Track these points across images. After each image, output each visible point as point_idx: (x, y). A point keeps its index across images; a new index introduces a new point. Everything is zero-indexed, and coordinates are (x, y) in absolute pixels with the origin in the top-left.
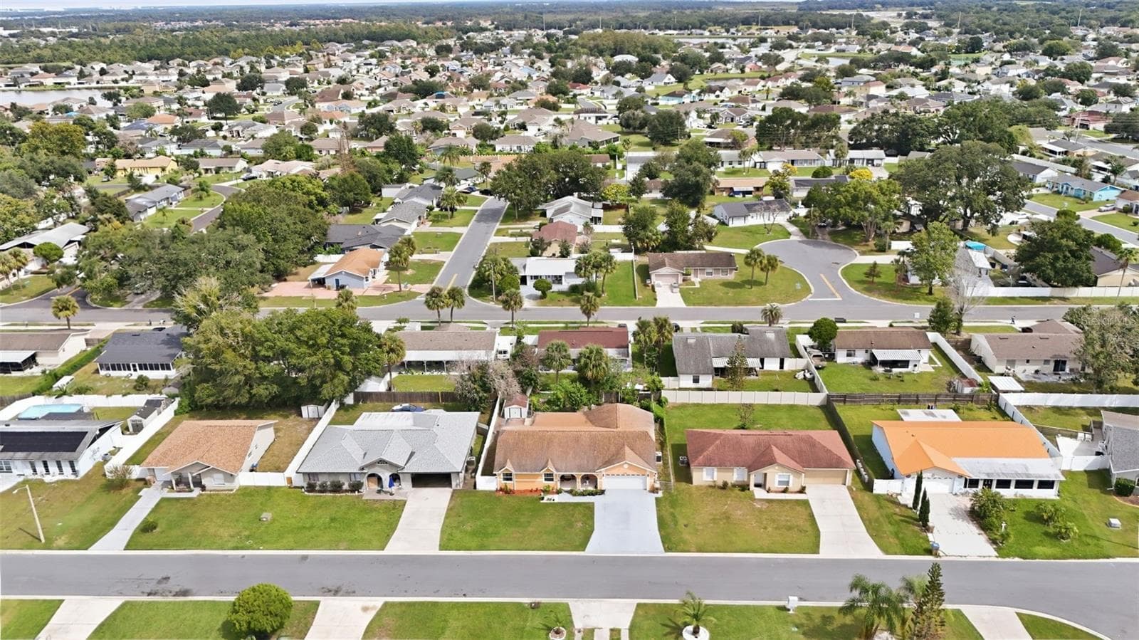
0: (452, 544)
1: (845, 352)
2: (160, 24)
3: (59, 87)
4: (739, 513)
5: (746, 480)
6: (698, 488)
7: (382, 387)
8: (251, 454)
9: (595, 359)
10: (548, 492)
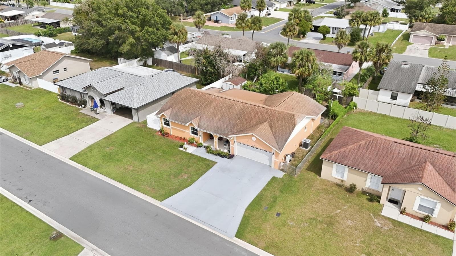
4: (349, 223)
5: (380, 190)
7: (173, 58)
8: (57, 71)
9: (302, 60)
10: (190, 143)
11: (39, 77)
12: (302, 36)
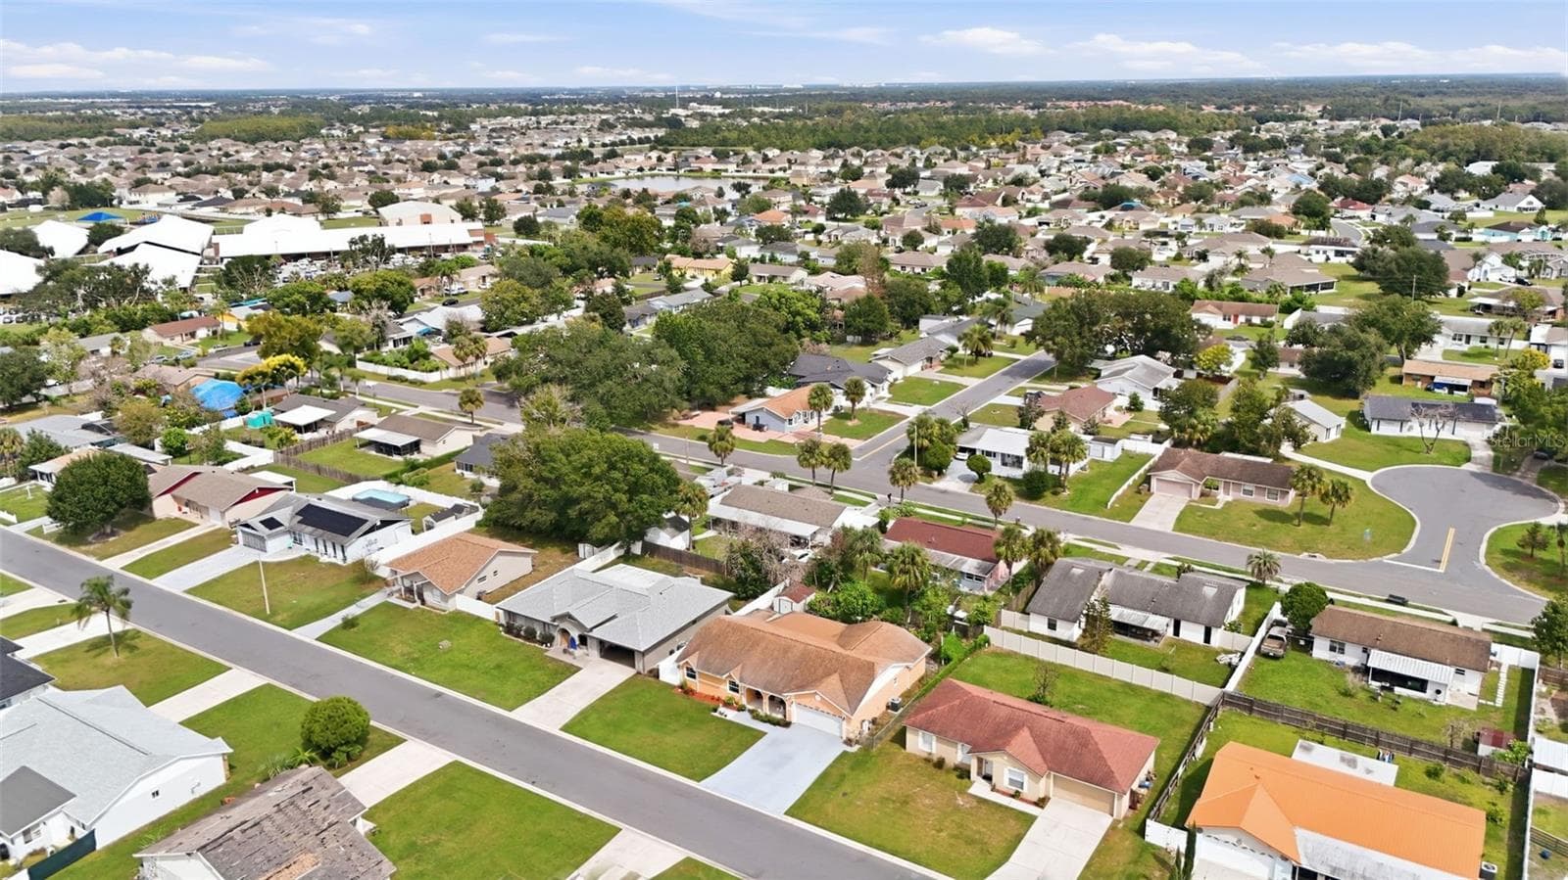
0: (577, 728)
1: (1327, 643)
2: (886, 106)
3: (716, 174)
4: (927, 802)
5: (971, 763)
6: (909, 756)
7: (679, 542)
8: (484, 578)
9: (903, 562)
10: (728, 704)
11: (460, 592)
12: (936, 473)
